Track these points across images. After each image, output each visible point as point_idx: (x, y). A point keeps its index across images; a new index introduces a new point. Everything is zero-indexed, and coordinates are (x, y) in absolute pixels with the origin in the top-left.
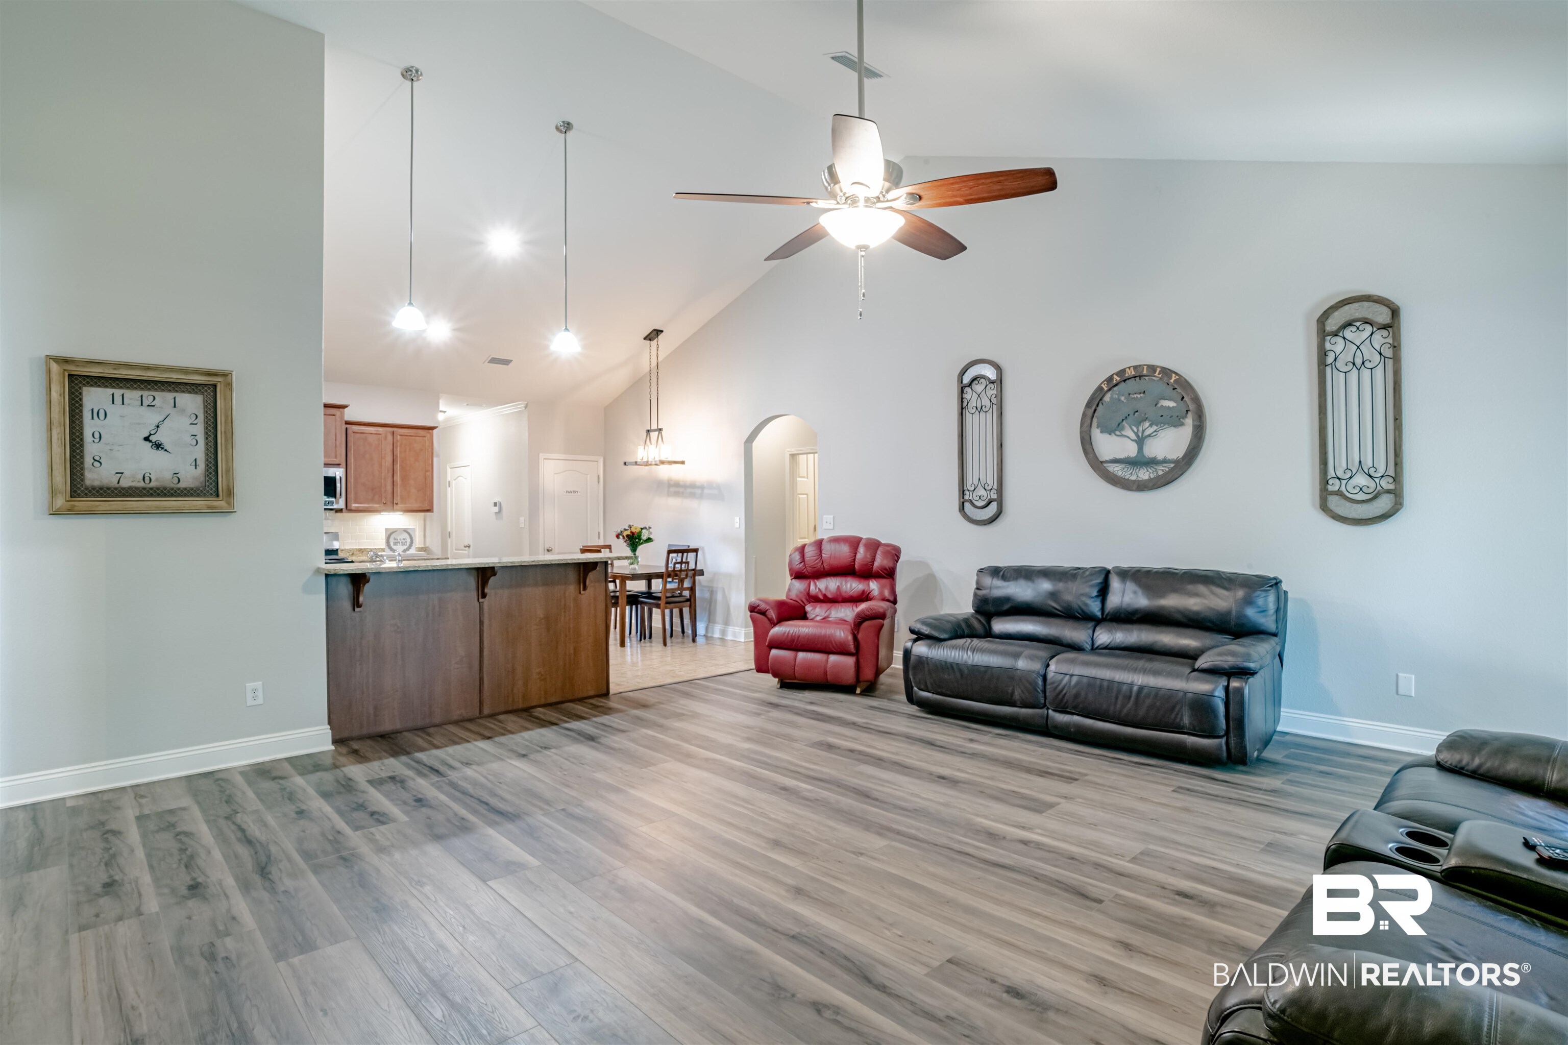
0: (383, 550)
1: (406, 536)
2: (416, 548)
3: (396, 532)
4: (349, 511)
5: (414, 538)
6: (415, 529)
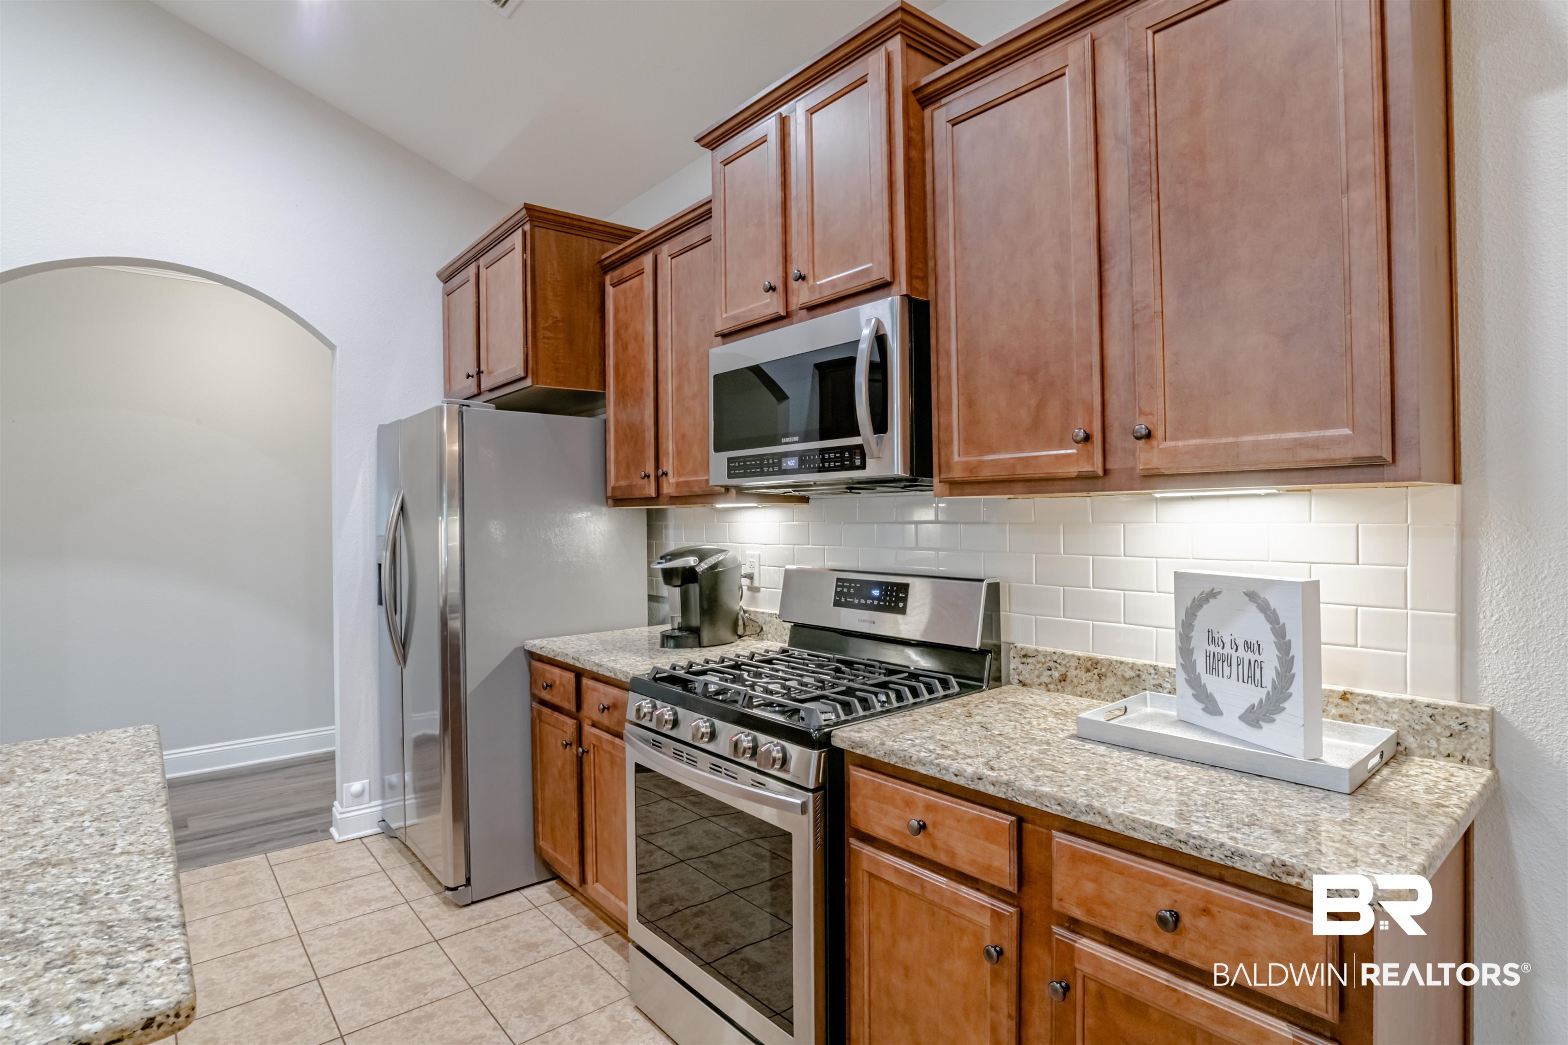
2: (1344, 696)
3: (1213, 594)
4: (957, 486)
5: (1297, 651)
6: (1311, 589)
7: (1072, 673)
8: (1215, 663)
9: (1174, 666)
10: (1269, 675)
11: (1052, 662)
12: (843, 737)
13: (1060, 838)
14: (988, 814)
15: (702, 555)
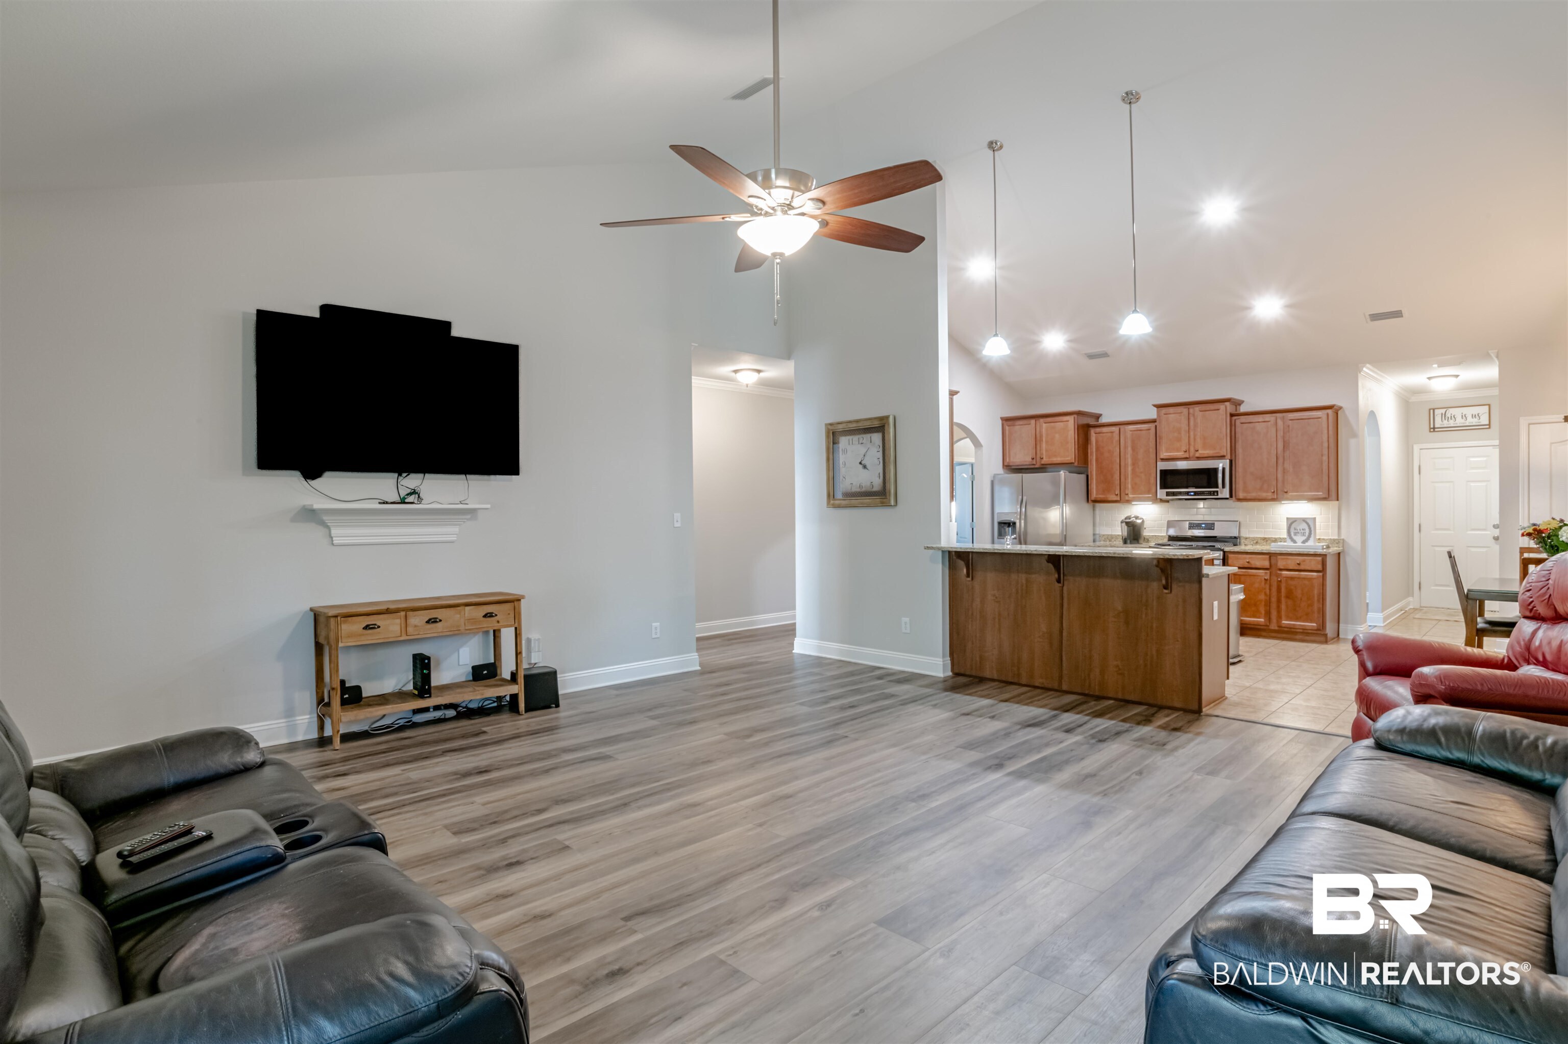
0: (1284, 540)
1: (1304, 526)
2: (1319, 539)
3: (1295, 521)
4: (1239, 500)
5: (1312, 529)
6: (1315, 519)
7: (1259, 541)
8: (1295, 534)
9: (1286, 537)
10: (1307, 534)
11: (1253, 539)
12: (1227, 549)
13: (1279, 557)
14: (1263, 556)
15: (1137, 518)
